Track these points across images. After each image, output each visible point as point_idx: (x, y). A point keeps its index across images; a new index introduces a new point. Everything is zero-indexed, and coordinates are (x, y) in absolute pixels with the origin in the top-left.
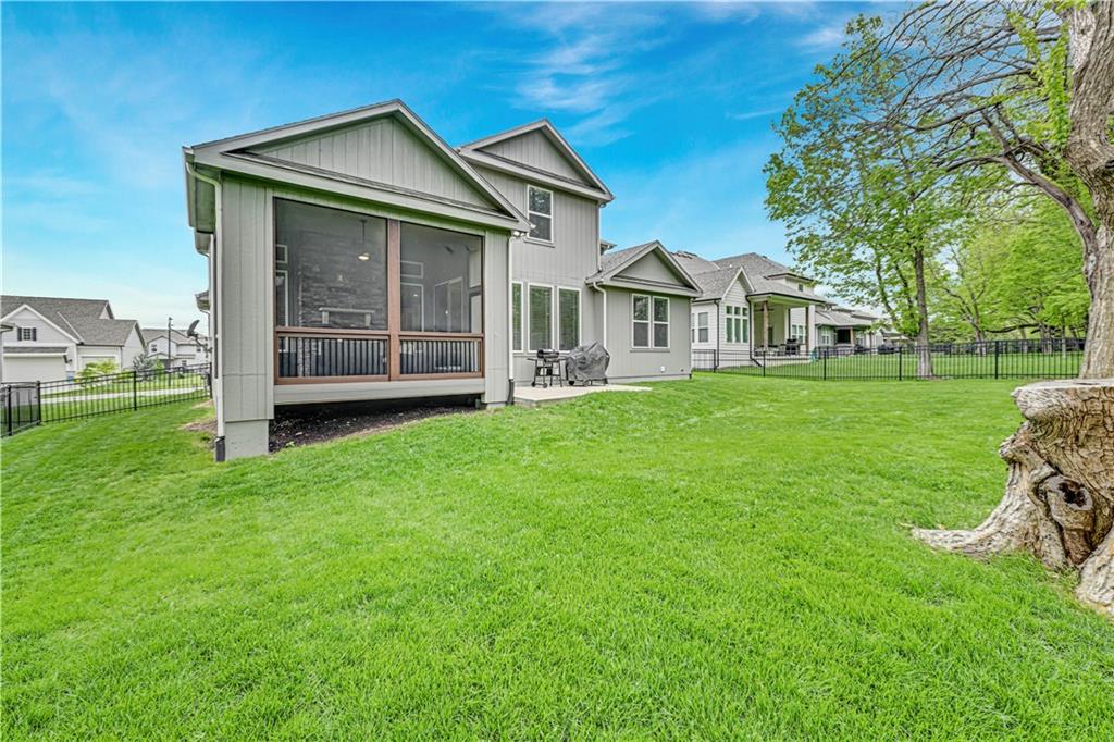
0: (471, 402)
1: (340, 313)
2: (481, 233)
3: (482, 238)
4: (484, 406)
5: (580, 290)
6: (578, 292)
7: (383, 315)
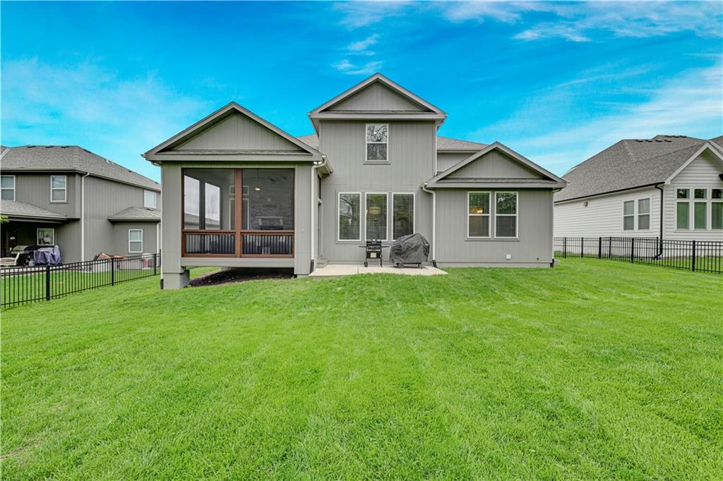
0: (288, 273)
1: (269, 219)
2: (292, 167)
3: (294, 169)
4: (296, 276)
5: (414, 194)
6: (413, 195)
7: (291, 219)
